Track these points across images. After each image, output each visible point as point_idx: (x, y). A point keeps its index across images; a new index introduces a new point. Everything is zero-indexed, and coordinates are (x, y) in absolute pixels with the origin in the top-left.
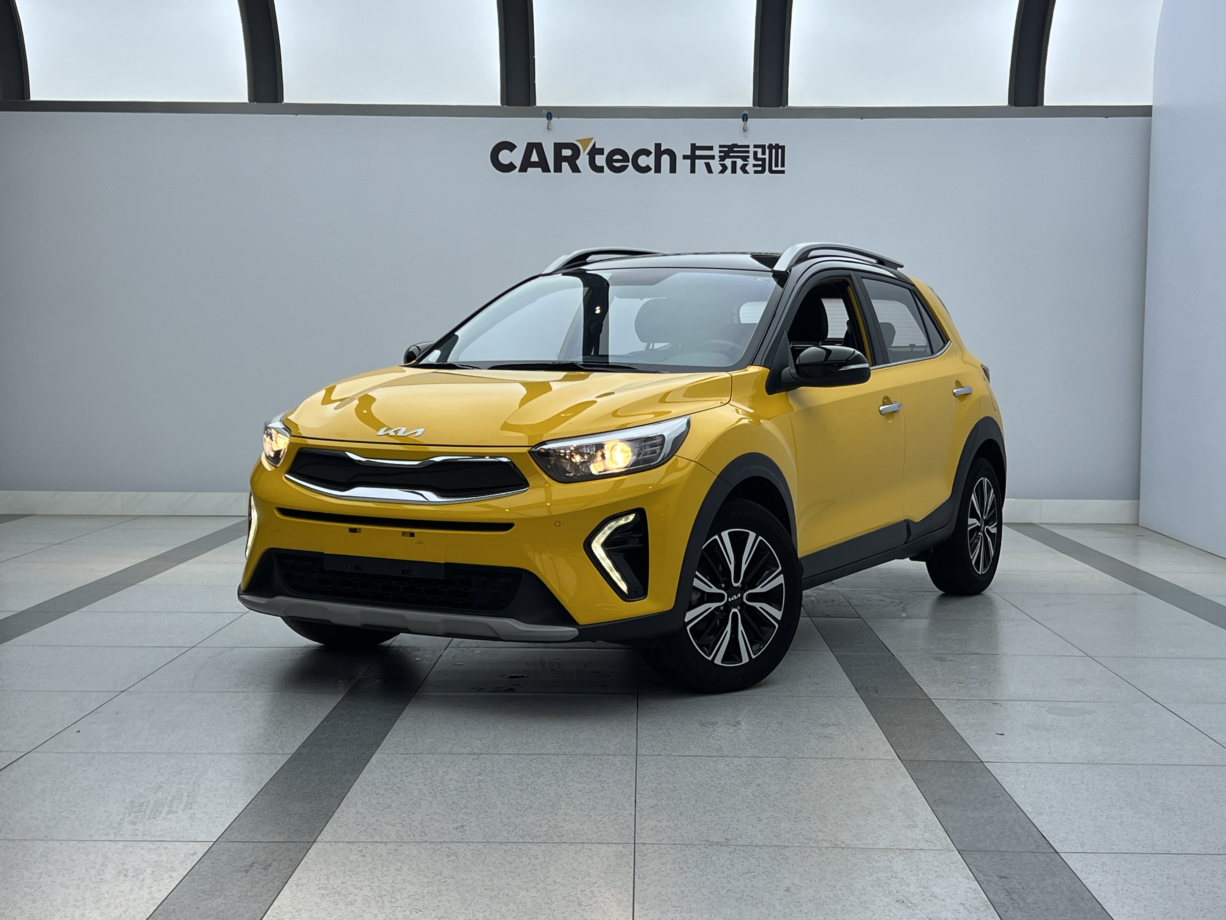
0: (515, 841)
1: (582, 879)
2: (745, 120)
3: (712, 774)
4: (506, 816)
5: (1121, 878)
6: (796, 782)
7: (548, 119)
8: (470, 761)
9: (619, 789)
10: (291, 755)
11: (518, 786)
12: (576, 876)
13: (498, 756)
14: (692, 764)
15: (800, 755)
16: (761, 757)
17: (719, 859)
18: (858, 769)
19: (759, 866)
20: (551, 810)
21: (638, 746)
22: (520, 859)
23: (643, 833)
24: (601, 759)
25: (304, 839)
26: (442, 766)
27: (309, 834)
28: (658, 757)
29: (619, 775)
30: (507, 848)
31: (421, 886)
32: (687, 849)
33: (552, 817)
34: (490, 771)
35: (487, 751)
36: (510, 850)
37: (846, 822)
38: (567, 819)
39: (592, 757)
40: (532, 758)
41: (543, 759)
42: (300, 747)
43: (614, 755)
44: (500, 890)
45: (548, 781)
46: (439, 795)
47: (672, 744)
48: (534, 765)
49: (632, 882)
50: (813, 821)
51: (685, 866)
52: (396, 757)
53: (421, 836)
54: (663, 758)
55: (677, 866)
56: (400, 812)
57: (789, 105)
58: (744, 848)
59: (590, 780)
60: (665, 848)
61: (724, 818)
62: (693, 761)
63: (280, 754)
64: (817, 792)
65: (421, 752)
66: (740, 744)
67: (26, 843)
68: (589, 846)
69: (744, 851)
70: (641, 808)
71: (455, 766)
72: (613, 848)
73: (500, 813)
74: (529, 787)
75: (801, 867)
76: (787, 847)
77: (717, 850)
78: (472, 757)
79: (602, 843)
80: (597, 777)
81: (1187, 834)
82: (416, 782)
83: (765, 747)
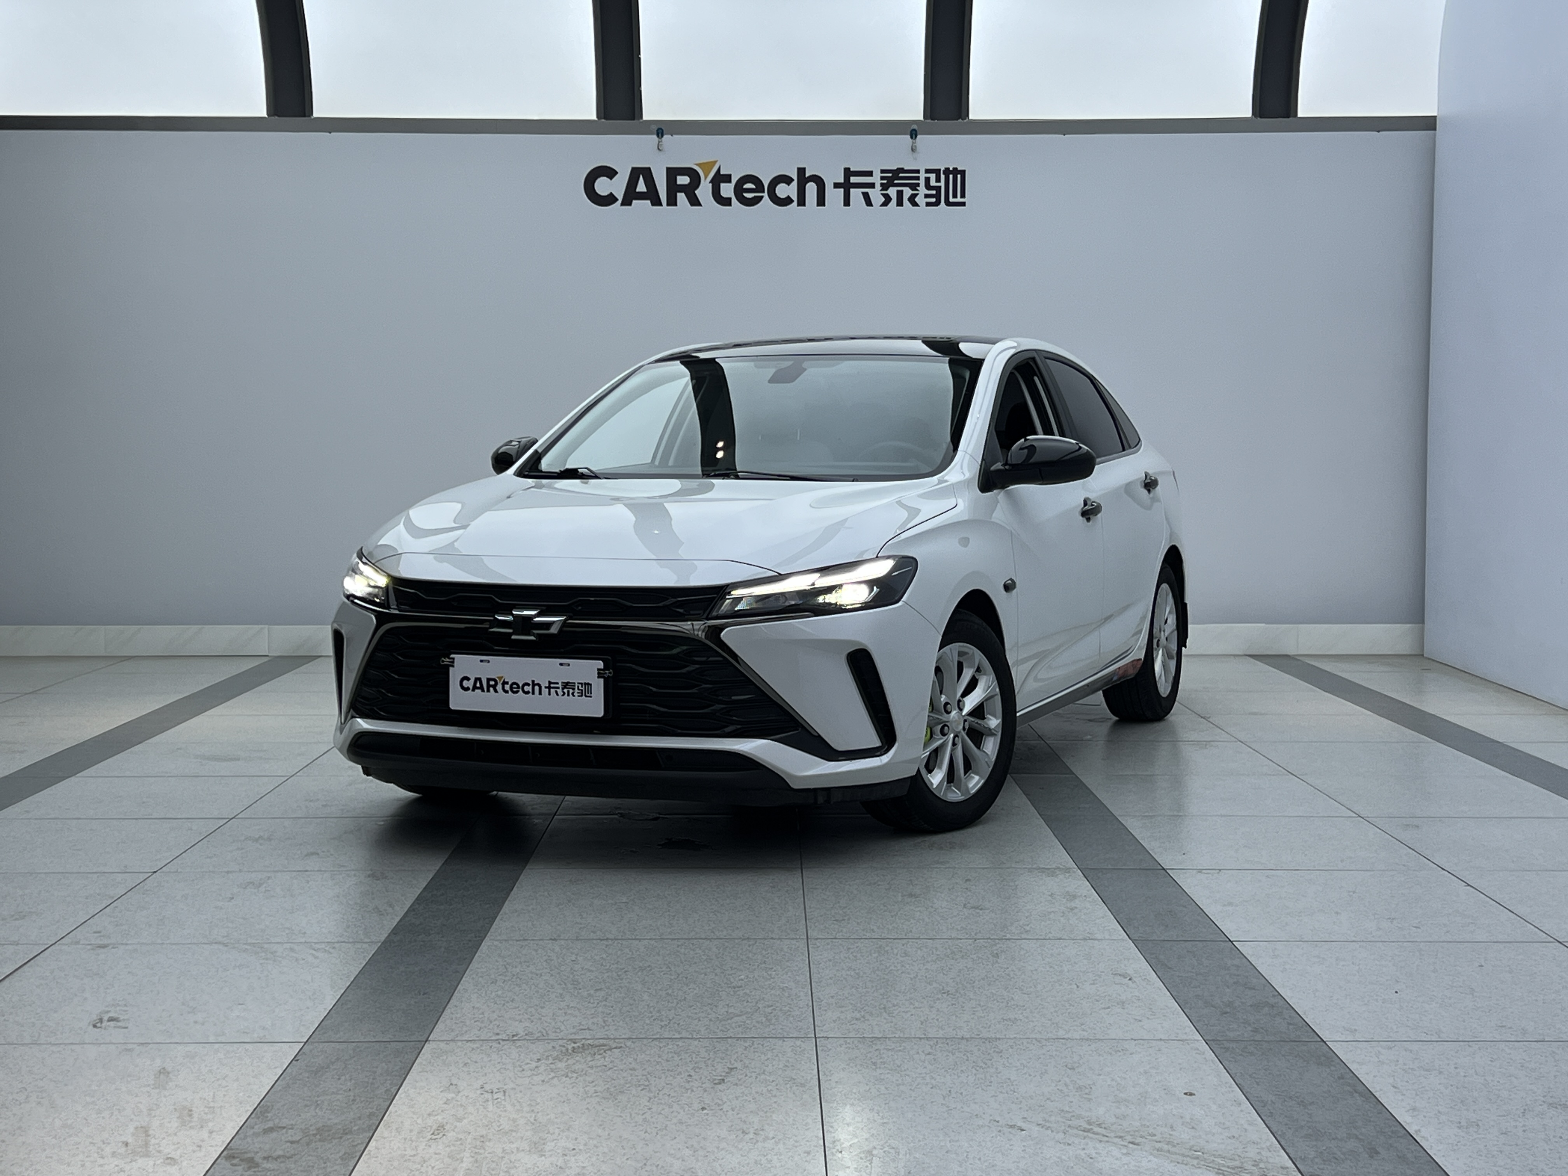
0: (670, 1037)
1: (756, 1078)
2: (914, 137)
3: (902, 959)
4: (656, 1009)
5: (1400, 1068)
6: (1005, 966)
7: (658, 137)
8: (604, 947)
9: (789, 977)
10: (380, 944)
11: (666, 976)
12: (749, 1075)
13: (637, 942)
14: (877, 948)
15: (1008, 936)
16: (961, 939)
17: (918, 1053)
18: (1080, 951)
19: (967, 1060)
20: (710, 1002)
21: (809, 928)
22: (678, 1056)
23: (824, 1025)
24: (764, 944)
25: (413, 1038)
26: (569, 954)
27: (419, 1032)
28: (834, 940)
29: (788, 961)
30: (661, 1045)
31: (564, 1088)
32: (879, 1043)
33: (712, 1009)
34: (629, 958)
35: (622, 936)
36: (665, 1046)
37: (1069, 1010)
38: (730, 1011)
39: (752, 942)
40: (679, 944)
41: (693, 944)
42: (389, 935)
43: (779, 939)
44: (659, 1090)
45: (702, 969)
46: (569, 986)
47: (849, 925)
48: (683, 950)
49: (817, 1081)
50: (1028, 1010)
51: (879, 1061)
52: (510, 945)
53: (556, 1032)
54: (840, 941)
55: (869, 1062)
56: (525, 1006)
57: (970, 118)
58: (948, 1041)
59: (753, 967)
60: (853, 1042)
61: (920, 1008)
62: (877, 944)
63: (366, 943)
64: (1031, 977)
65: (541, 938)
66: (933, 924)
67: (73, 1047)
68: (760, 1041)
69: (948, 1044)
70: (819, 998)
71: (585, 953)
72: (789, 1043)
73: (648, 1005)
74: (681, 976)
75: (1018, 1060)
76: (999, 1039)
77: (915, 1044)
78: (605, 942)
79: (776, 1038)
80: (761, 964)
81: (1478, 1019)
82: (541, 971)
83: (964, 926)
